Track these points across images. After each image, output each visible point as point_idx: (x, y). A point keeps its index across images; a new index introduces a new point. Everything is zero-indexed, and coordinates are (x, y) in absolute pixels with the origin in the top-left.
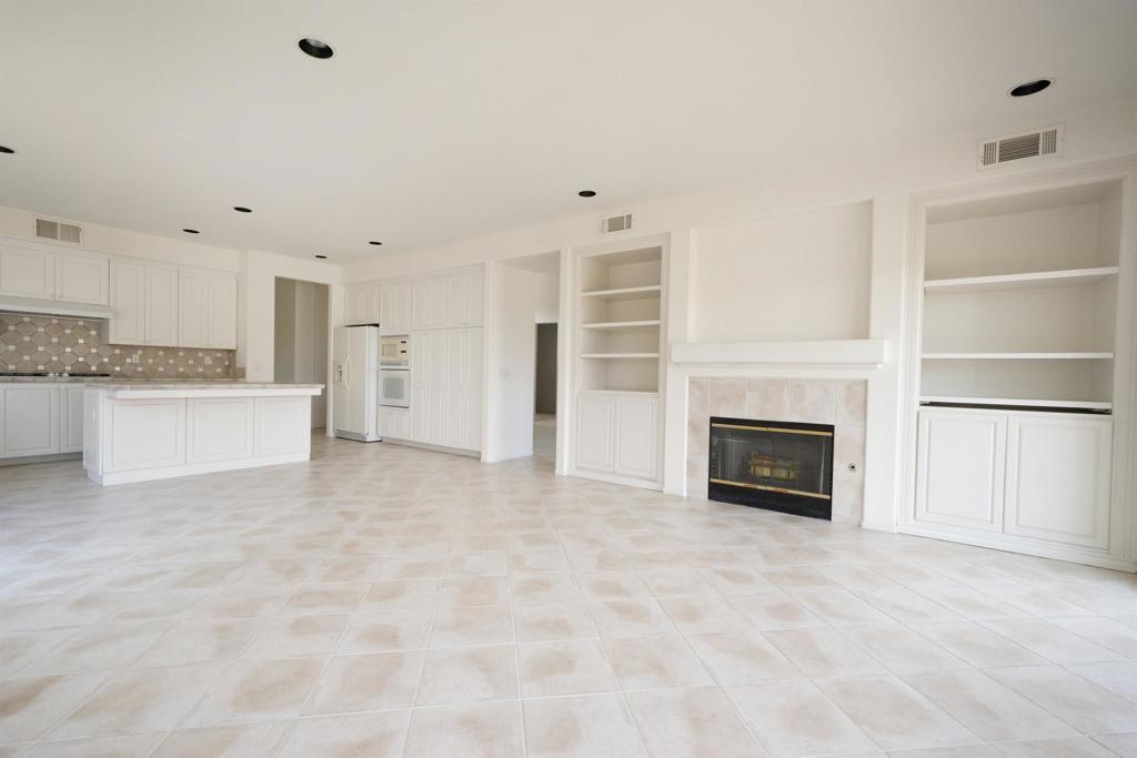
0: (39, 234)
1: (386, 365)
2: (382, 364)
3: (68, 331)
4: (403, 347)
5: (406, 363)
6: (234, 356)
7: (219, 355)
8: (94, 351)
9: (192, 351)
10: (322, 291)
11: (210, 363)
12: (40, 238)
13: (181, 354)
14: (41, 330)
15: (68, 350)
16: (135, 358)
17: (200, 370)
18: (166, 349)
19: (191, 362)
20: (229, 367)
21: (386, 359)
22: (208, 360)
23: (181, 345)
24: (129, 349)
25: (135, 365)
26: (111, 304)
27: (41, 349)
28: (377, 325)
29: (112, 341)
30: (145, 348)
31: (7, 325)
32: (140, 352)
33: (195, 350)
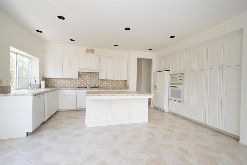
0: (86, 52)
1: (172, 85)
2: (170, 85)
3: (92, 76)
4: (181, 78)
5: (182, 84)
6: (127, 82)
7: (123, 82)
8: (97, 81)
9: (117, 81)
10: (149, 61)
11: (121, 84)
12: (86, 53)
13: (115, 81)
14: (87, 76)
15: (92, 81)
16: (105, 83)
17: (119, 86)
18: (112, 80)
19: (117, 84)
20: (125, 85)
21: (172, 83)
22: (121, 83)
23: (115, 79)
24: (104, 80)
25: (105, 85)
26: (100, 69)
27: (87, 81)
28: (169, 71)
29: (100, 79)
30: (107, 80)
31: (82, 75)
32: (106, 81)
33: (118, 80)
